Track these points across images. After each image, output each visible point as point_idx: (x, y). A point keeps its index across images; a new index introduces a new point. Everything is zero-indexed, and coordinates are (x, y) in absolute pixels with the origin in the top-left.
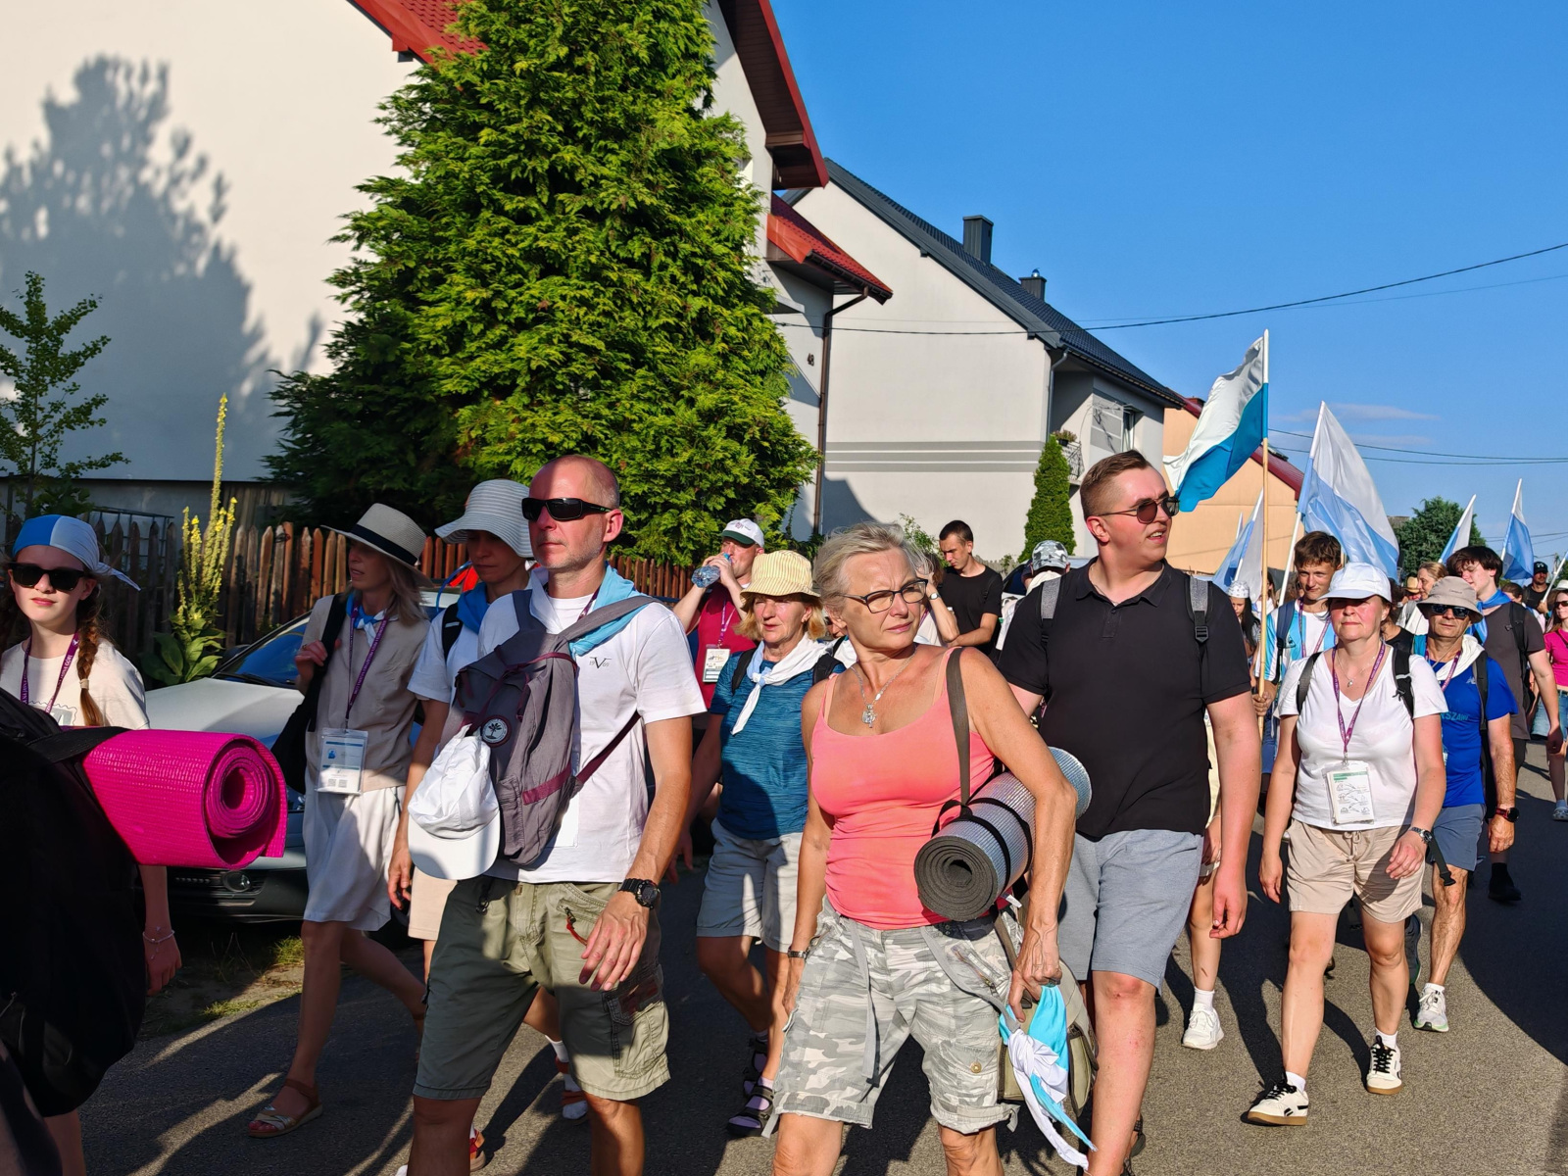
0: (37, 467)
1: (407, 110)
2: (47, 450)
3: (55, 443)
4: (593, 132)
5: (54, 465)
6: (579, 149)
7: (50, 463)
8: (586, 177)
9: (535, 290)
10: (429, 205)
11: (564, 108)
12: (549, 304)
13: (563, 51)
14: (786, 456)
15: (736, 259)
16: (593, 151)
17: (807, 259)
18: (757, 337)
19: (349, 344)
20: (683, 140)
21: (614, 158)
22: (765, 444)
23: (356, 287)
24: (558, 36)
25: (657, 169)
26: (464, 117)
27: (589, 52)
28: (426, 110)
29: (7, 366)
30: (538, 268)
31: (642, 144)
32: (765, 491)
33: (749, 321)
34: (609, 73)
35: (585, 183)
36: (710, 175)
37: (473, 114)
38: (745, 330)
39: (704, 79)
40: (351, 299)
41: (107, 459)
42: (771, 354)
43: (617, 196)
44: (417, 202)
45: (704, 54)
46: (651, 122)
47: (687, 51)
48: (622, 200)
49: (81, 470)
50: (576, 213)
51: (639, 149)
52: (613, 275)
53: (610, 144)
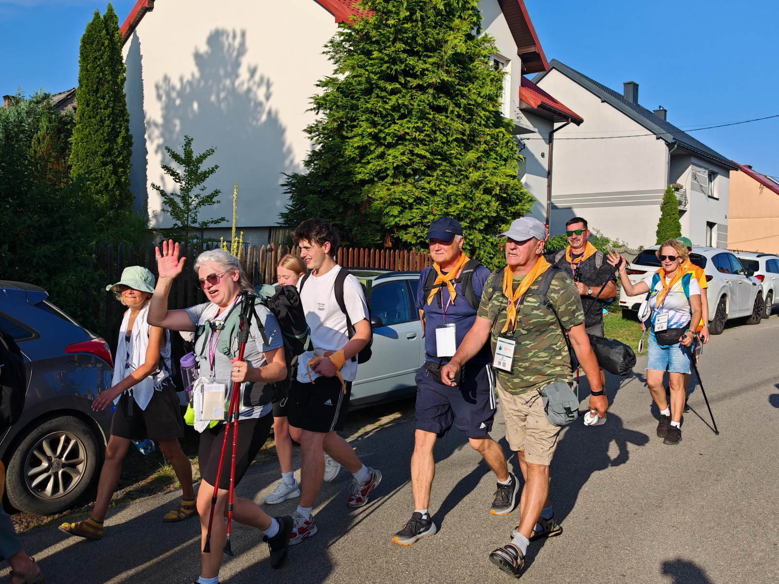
0: (189, 223)
1: (337, 47)
2: (193, 215)
3: (196, 212)
4: (421, 49)
5: (196, 222)
8: (418, 69)
9: (396, 127)
10: (349, 90)
11: (409, 41)
12: (403, 133)
13: (408, 13)
14: (517, 201)
15: (491, 105)
16: (422, 58)
17: (539, 106)
18: (501, 142)
19: (315, 160)
20: (462, 48)
21: (430, 60)
22: (505, 195)
23: (317, 133)
24: (405, 7)
25: (450, 65)
26: (363, 48)
27: (418, 11)
28: (346, 46)
29: (176, 178)
30: (398, 114)
31: (443, 53)
32: (506, 219)
33: (498, 135)
34: (428, 20)
35: (418, 73)
36: (477, 66)
37: (367, 46)
38: (496, 140)
39: (475, 19)
40: (315, 139)
41: (220, 219)
42: (509, 150)
43: (432, 78)
44: (344, 90)
45: (473, 7)
46: (446, 42)
47: (465, 6)
48: (434, 80)
49: (208, 224)
50: (415, 88)
51: (442, 56)
52: (431, 117)
53: (429, 54)
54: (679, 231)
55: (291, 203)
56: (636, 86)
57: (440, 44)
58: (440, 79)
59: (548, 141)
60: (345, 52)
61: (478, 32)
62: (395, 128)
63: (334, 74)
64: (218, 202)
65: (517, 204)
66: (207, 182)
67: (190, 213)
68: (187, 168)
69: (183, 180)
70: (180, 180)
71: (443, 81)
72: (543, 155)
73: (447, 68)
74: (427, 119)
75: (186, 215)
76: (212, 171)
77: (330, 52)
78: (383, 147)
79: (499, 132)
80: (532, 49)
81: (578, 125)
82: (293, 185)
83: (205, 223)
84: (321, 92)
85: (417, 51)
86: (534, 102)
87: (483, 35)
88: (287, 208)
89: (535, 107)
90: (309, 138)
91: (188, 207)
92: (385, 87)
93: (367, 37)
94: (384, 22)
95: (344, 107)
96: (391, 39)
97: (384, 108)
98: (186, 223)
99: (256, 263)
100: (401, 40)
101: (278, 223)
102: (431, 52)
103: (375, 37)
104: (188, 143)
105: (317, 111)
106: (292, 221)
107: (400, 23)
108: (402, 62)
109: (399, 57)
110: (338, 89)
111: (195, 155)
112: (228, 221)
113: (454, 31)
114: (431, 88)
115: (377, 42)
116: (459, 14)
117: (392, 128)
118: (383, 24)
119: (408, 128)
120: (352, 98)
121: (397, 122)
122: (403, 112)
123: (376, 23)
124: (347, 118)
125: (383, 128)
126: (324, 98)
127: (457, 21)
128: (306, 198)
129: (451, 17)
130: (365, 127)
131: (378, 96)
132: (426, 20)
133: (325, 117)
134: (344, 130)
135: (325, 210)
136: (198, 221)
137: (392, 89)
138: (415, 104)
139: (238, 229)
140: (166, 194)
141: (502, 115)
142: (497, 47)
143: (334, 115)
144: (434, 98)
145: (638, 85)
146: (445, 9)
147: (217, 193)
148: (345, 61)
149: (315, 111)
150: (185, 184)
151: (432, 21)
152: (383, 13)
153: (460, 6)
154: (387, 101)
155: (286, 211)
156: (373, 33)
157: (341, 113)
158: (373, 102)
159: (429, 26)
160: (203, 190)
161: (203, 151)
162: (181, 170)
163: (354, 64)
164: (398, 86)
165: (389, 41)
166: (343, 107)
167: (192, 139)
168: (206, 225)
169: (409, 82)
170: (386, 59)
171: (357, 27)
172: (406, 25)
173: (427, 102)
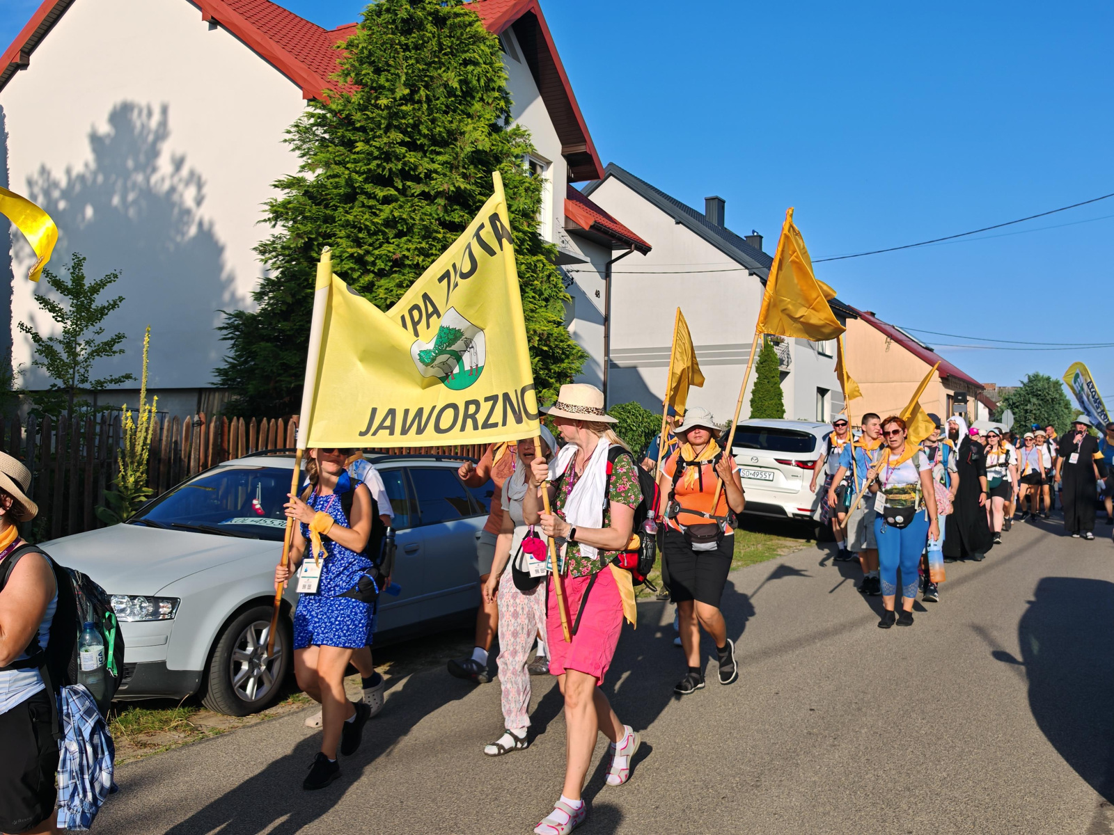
0: (76, 382)
1: (305, 133)
2: (82, 371)
3: (87, 366)
4: (426, 142)
5: (87, 381)
6: (420, 155)
7: (84, 380)
8: (421, 171)
9: (391, 248)
10: (322, 195)
11: (409, 130)
12: (400, 256)
13: (407, 91)
14: (563, 356)
15: (525, 223)
16: (427, 154)
17: (591, 227)
18: (541, 275)
19: (270, 291)
20: (485, 144)
21: (440, 158)
22: (545, 348)
23: (274, 254)
24: (402, 82)
25: (469, 166)
26: (343, 136)
27: (422, 88)
28: (318, 132)
29: (57, 316)
30: (394, 231)
31: (458, 150)
32: (548, 381)
33: (535, 265)
34: (437, 102)
35: (422, 176)
36: (506, 168)
37: (349, 135)
38: (534, 271)
39: (502, 103)
40: (270, 262)
41: (123, 377)
42: (552, 286)
43: (442, 184)
44: (314, 195)
45: (500, 87)
46: (463, 133)
47: (489, 86)
48: (445, 187)
49: (105, 385)
50: (418, 196)
51: (457, 154)
52: (440, 236)
53: (438, 149)
54: (780, 399)
55: (232, 354)
56: (721, 203)
57: (453, 136)
58: (454, 186)
59: (604, 274)
60: (317, 140)
61: (507, 122)
62: (389, 249)
63: (300, 171)
64: (122, 351)
65: (562, 361)
66: (105, 322)
67: (77, 368)
68: (75, 301)
69: (67, 319)
70: (63, 318)
71: (459, 187)
72: (597, 294)
73: (465, 171)
74: (434, 239)
75: (71, 371)
76: (114, 305)
77: (294, 140)
78: (372, 275)
79: (538, 261)
80: (582, 149)
81: (645, 255)
82: (236, 328)
83: (99, 383)
84: (281, 196)
85: (421, 144)
86: (585, 221)
87: (512, 126)
88: (226, 361)
89: (587, 228)
90: (262, 260)
91: (74, 359)
92: (374, 193)
93: (348, 122)
94: (373, 102)
95: (313, 220)
96: (383, 126)
97: (373, 223)
98: (71, 383)
99: (176, 442)
100: (398, 128)
101: (213, 383)
102: (441, 147)
103: (359, 121)
104: (78, 264)
105: (273, 223)
106: (234, 380)
107: (397, 103)
108: (398, 159)
109: (394, 152)
110: (306, 193)
111: (87, 283)
112: (135, 379)
113: (472, 119)
114: (442, 197)
115: (363, 129)
116: (480, 95)
117: (383, 248)
118: (372, 105)
119: (408, 250)
120: (326, 207)
121: (392, 241)
122: (401, 228)
123: (362, 102)
124: (319, 234)
125: (371, 248)
126: (285, 205)
127: (477, 106)
128: (254, 348)
129: (469, 99)
130: (344, 245)
131: (363, 205)
132: (434, 102)
133: (286, 232)
134: (314, 250)
135: (283, 364)
136: (90, 379)
137: (384, 196)
138: (418, 218)
139: (150, 392)
140: (41, 339)
141: (540, 238)
142: (533, 144)
143: (298, 228)
144: (446, 211)
145: (724, 202)
146: (461, 88)
147: (120, 337)
148: (315, 155)
149: (271, 222)
150: (71, 325)
151: (442, 104)
152: (372, 88)
153: (482, 83)
154: (378, 212)
155: (224, 366)
156: (357, 116)
157: (309, 227)
158: (355, 214)
159: (438, 110)
160: (98, 333)
161: (101, 276)
162: (65, 304)
163: (329, 159)
164: (393, 192)
165: (380, 129)
166: (312, 218)
167: (84, 259)
168: (102, 386)
169: (409, 187)
170: (376, 153)
171: (334, 107)
172: (404, 108)
173: (436, 217)
